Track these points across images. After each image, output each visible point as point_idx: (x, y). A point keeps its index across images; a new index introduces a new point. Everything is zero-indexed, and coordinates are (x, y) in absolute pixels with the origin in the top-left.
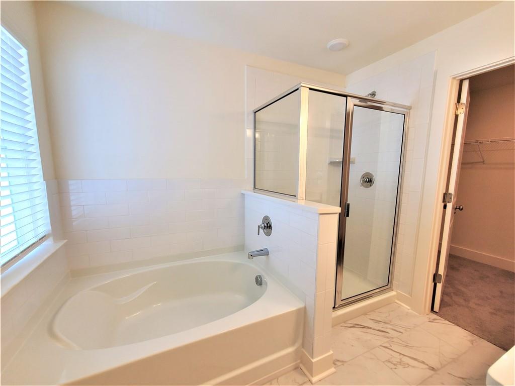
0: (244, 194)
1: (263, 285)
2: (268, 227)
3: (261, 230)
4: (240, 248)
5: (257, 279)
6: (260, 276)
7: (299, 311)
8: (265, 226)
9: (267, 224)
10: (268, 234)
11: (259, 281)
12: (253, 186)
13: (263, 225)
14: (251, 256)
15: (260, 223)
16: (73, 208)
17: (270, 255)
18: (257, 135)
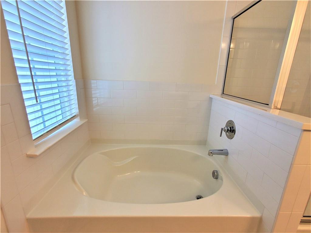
0: (212, 98)
1: (219, 180)
2: (231, 130)
3: (224, 133)
4: (203, 143)
5: (213, 173)
6: (217, 171)
7: (253, 219)
8: (228, 130)
9: (230, 128)
10: (231, 137)
11: (215, 175)
12: (221, 92)
13: (226, 129)
14: (212, 153)
15: (224, 126)
16: (93, 99)
17: (229, 156)
18: (232, 46)
